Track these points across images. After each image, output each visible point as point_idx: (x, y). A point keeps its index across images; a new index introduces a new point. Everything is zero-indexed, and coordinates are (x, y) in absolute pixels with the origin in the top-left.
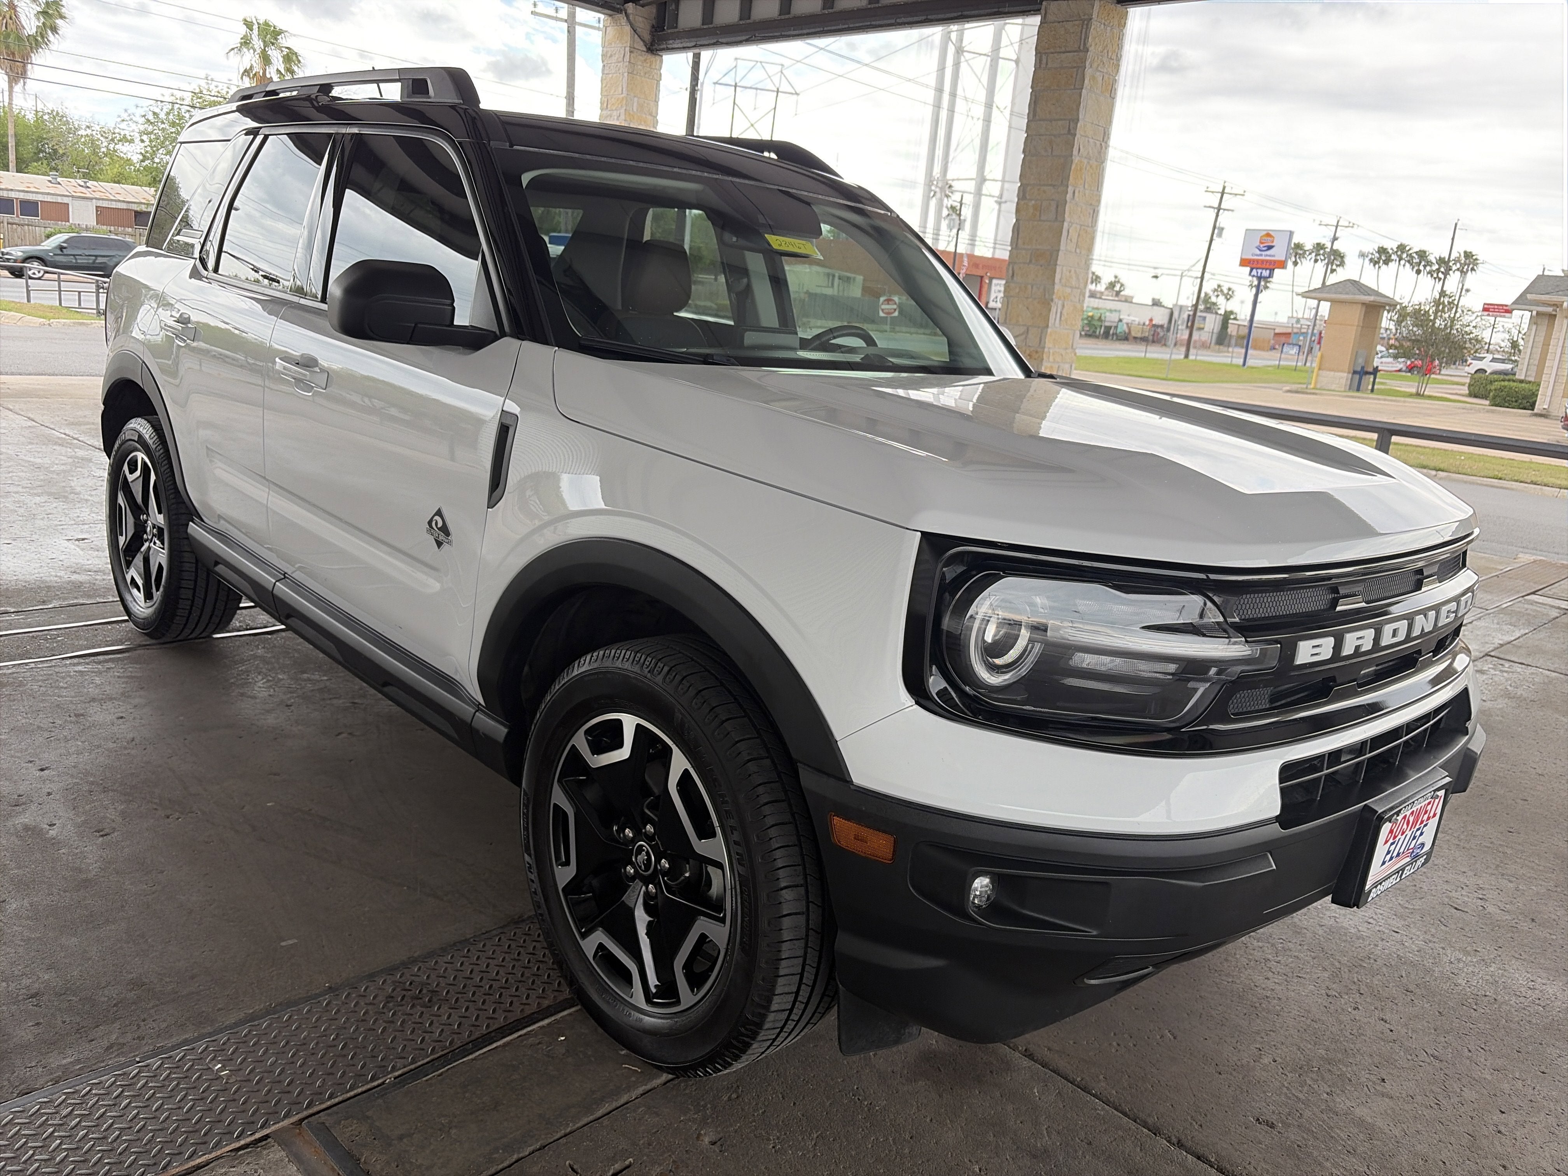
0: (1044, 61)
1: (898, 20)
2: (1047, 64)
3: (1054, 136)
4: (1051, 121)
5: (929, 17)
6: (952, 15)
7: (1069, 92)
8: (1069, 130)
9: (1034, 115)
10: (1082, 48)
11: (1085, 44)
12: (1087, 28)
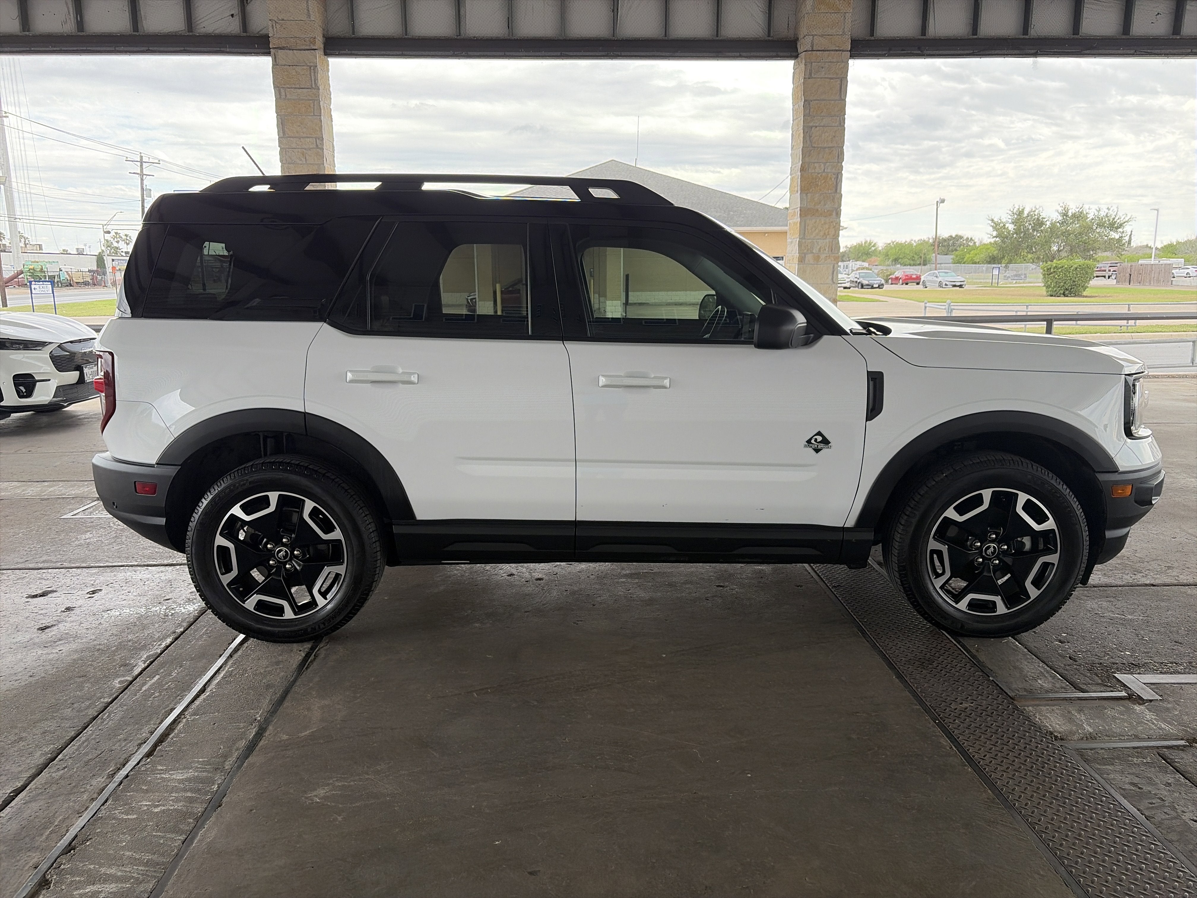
0: (283, 94)
1: (117, 49)
2: (286, 96)
3: (305, 149)
4: (300, 138)
5: (150, 48)
6: (178, 49)
7: (310, 117)
8: (317, 145)
9: (284, 133)
10: (314, 86)
11: (315, 83)
12: (315, 73)
